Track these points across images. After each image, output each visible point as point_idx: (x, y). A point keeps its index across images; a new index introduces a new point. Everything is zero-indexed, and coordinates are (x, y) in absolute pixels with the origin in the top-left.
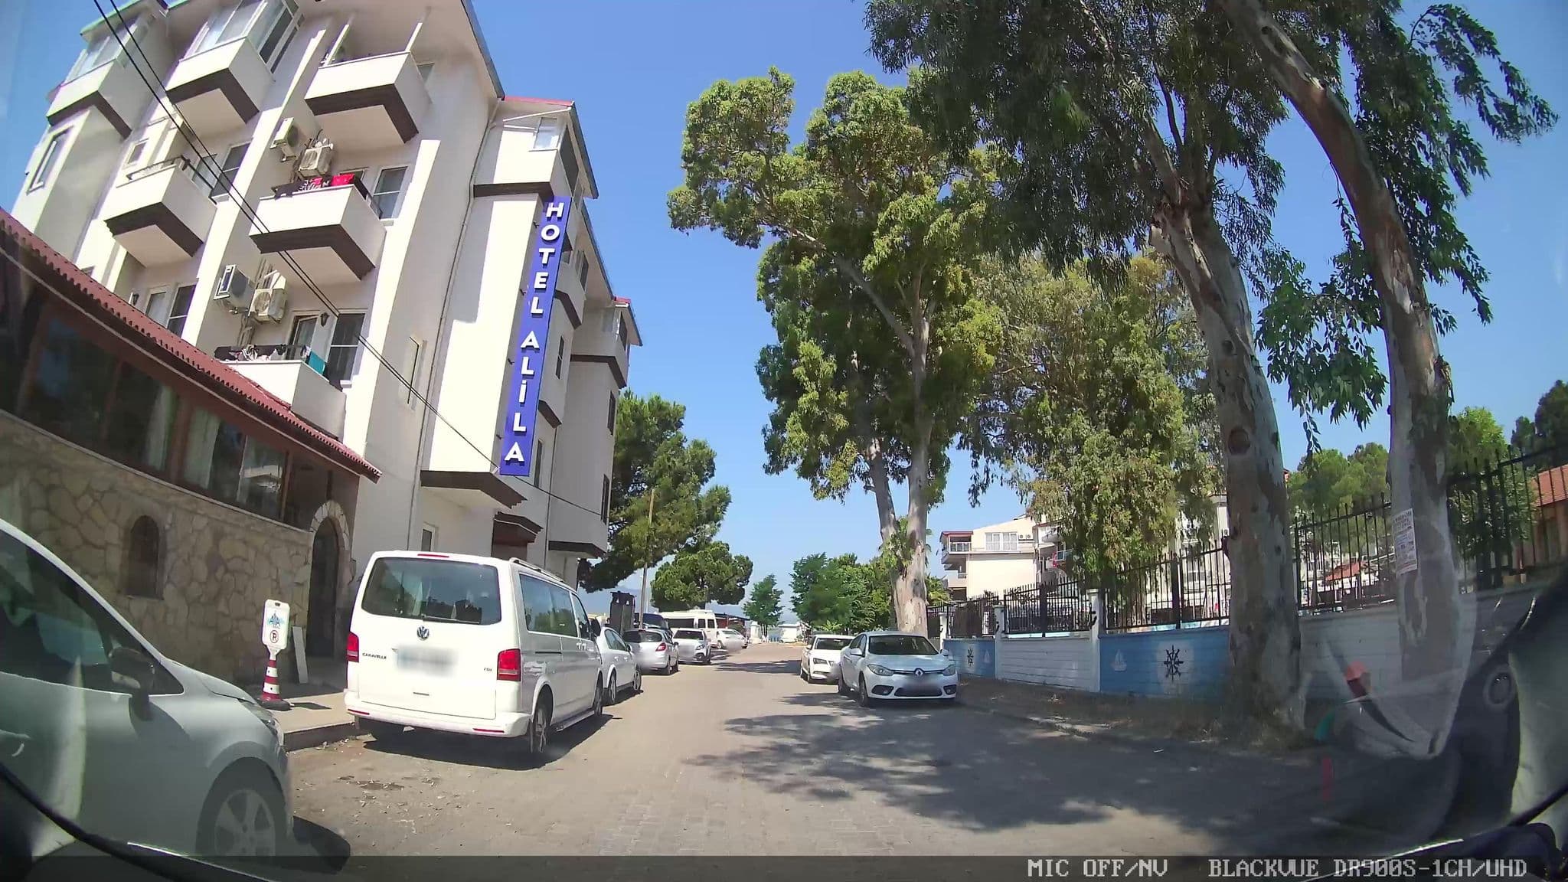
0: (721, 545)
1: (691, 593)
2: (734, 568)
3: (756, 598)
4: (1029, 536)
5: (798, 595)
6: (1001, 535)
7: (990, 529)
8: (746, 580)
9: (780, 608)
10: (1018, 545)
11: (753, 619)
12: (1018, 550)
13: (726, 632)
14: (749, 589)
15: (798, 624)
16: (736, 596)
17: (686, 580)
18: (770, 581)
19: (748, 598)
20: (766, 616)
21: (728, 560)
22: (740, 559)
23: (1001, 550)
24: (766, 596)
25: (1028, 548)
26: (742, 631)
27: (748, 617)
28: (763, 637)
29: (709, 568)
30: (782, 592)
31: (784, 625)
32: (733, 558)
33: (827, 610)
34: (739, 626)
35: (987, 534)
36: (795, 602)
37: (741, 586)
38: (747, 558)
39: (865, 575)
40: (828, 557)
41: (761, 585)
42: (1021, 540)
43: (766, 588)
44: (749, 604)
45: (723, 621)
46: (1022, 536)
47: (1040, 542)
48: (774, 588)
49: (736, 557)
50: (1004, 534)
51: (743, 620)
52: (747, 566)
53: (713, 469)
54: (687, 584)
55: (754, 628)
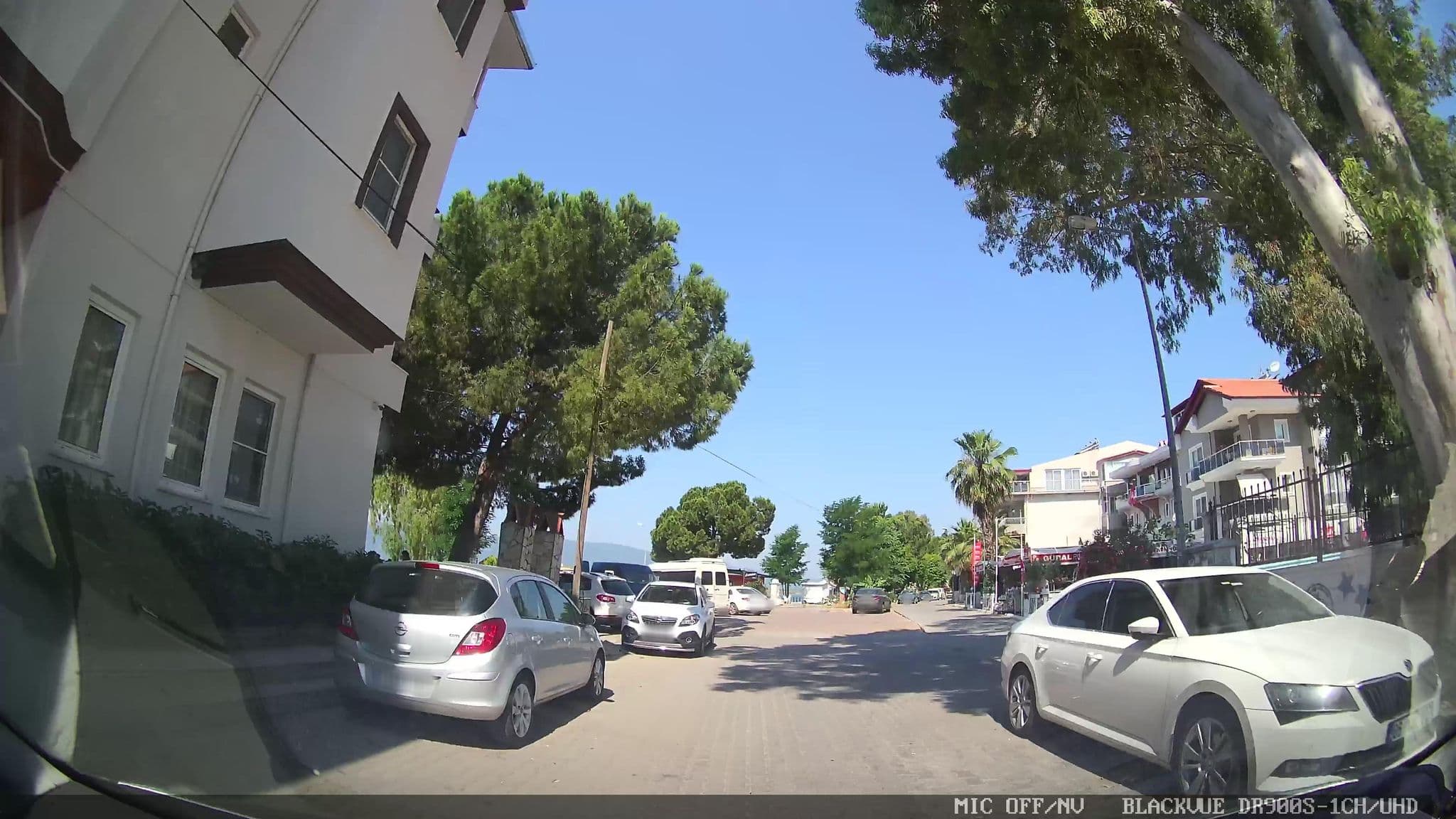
0: (736, 485)
1: (699, 543)
2: (753, 513)
3: (777, 551)
4: (1093, 473)
5: (828, 547)
6: (1063, 472)
7: (1052, 465)
8: (766, 529)
9: (804, 565)
10: (1082, 484)
11: (773, 576)
12: (1081, 490)
13: (742, 591)
14: (769, 540)
15: (824, 582)
16: (753, 548)
17: (693, 528)
18: (793, 532)
19: (767, 552)
20: (787, 572)
21: (745, 503)
22: (761, 502)
23: (1064, 490)
24: (789, 549)
25: (1092, 486)
26: (761, 589)
27: (768, 574)
28: (785, 597)
29: (721, 513)
30: (806, 545)
31: (808, 583)
32: (751, 501)
33: (864, 564)
34: (755, 583)
35: (1048, 471)
36: (826, 555)
37: (761, 535)
38: (769, 501)
39: (898, 527)
40: (863, 501)
41: (783, 537)
42: (1086, 478)
43: (787, 541)
44: (769, 559)
45: (738, 578)
46: (1085, 473)
47: (1107, 478)
48: (798, 541)
49: (754, 500)
50: (1067, 471)
51: (763, 577)
52: (768, 511)
53: (723, 320)
54: (694, 533)
55: (774, 586)
